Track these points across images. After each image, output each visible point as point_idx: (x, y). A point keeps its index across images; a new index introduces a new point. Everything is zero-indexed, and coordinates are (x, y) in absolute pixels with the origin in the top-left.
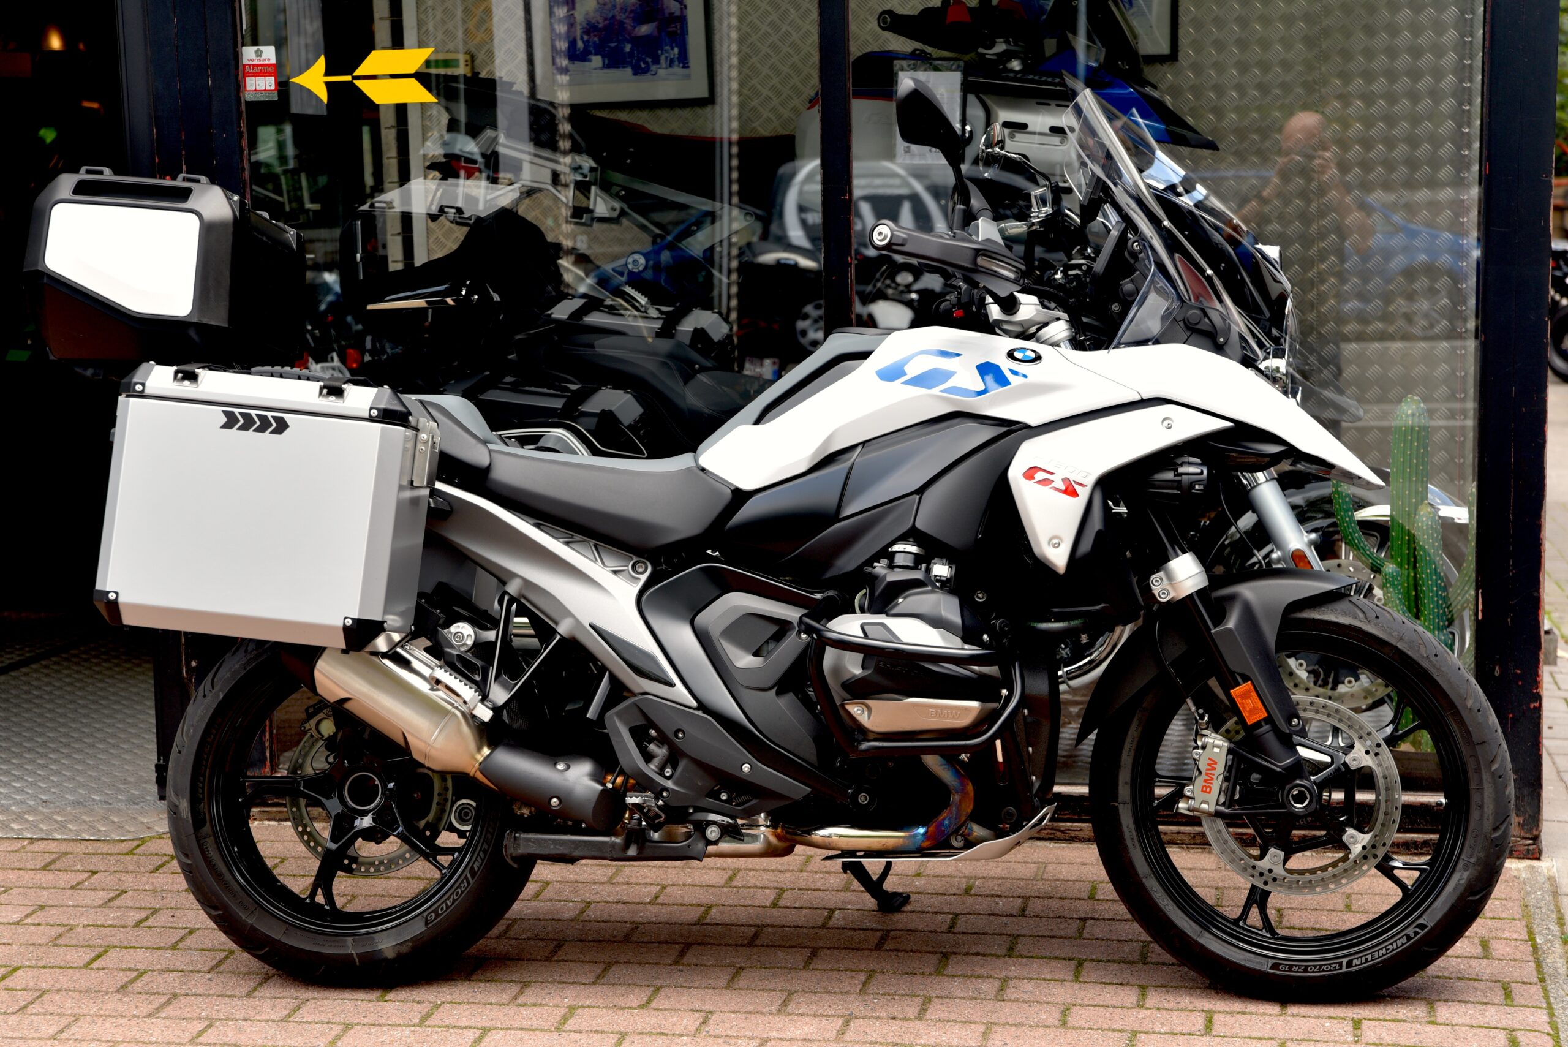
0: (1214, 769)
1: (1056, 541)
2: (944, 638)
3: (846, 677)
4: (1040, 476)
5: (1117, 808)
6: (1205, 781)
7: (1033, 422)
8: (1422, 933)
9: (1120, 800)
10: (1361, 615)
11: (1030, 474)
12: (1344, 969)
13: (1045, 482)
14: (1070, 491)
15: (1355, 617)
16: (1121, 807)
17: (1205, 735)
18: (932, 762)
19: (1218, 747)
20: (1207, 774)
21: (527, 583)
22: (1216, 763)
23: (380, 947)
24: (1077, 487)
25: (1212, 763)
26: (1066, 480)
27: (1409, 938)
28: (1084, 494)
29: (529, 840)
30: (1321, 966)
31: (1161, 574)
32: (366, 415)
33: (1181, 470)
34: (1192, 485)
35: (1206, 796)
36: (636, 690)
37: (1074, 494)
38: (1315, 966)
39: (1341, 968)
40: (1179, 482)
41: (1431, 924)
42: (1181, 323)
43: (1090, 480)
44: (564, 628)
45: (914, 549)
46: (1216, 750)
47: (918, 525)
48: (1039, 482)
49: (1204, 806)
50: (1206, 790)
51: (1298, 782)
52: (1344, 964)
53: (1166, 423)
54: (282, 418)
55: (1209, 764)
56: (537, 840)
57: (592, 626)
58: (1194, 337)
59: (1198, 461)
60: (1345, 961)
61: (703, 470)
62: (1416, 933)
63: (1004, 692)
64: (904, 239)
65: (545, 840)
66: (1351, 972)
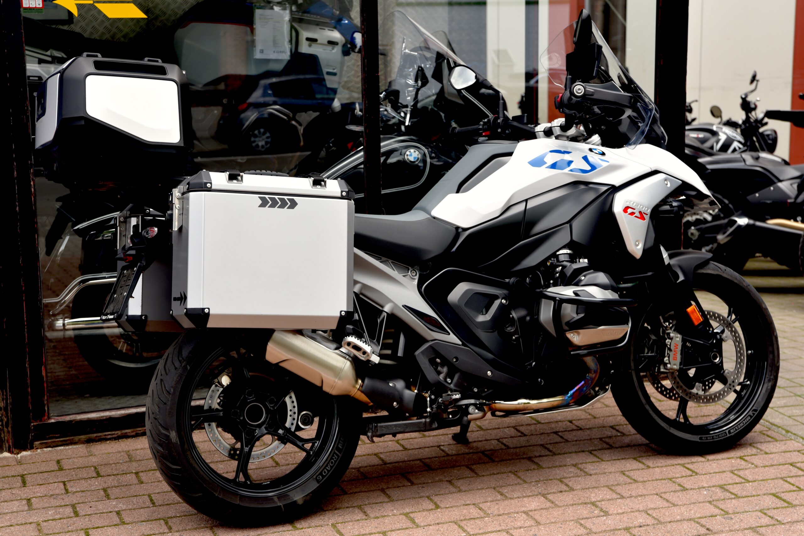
0: (677, 348)
1: (637, 243)
2: (612, 295)
3: (569, 319)
4: (630, 211)
6: (674, 355)
7: (617, 183)
8: (756, 413)
11: (625, 210)
12: (728, 435)
13: (632, 214)
14: (642, 218)
15: (718, 271)
18: (590, 359)
19: (678, 338)
20: (674, 351)
21: (365, 286)
22: (677, 345)
23: (295, 499)
24: (644, 215)
26: (640, 212)
27: (751, 417)
28: (648, 218)
29: (382, 427)
30: (718, 435)
32: (339, 195)
36: (429, 338)
38: (716, 436)
39: (727, 435)
41: (759, 409)
43: (649, 211)
44: (387, 308)
45: (569, 252)
46: (676, 339)
47: (574, 238)
48: (629, 214)
49: (674, 367)
50: (675, 359)
51: (714, 350)
52: (727, 433)
54: (293, 199)
55: (675, 346)
56: (386, 426)
57: (405, 306)
60: (727, 431)
61: (434, 218)
62: (754, 414)
64: (593, 92)
65: (391, 425)
66: (731, 436)
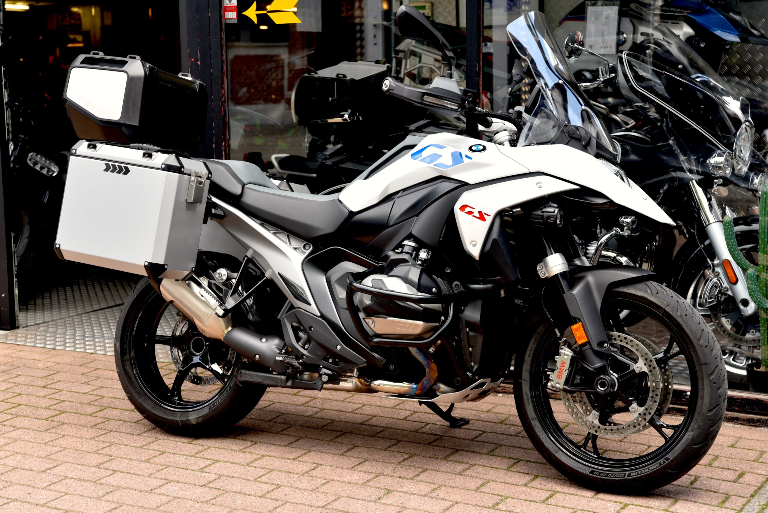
0: (564, 366)
1: (474, 243)
2: (409, 289)
3: (364, 305)
4: (467, 209)
5: (521, 383)
6: (559, 372)
7: (471, 182)
8: (667, 462)
9: (523, 379)
10: (649, 291)
11: (463, 208)
12: (626, 478)
13: (470, 213)
14: (482, 217)
15: (646, 292)
16: (523, 382)
17: (562, 349)
18: (413, 351)
19: (567, 355)
20: (560, 369)
21: (255, 252)
22: (565, 363)
23: (190, 418)
24: (485, 216)
25: (563, 363)
26: (480, 213)
27: (660, 464)
28: (489, 220)
29: (246, 374)
30: (615, 474)
31: (542, 264)
32: (160, 167)
33: (544, 210)
34: (549, 217)
35: (559, 380)
36: (296, 306)
37: (484, 220)
38: (612, 474)
39: (624, 477)
40: (543, 216)
41: (671, 458)
42: (566, 134)
43: (493, 213)
44: (268, 275)
45: (413, 244)
46: (566, 357)
47: (413, 233)
48: (466, 213)
49: (558, 385)
50: (559, 377)
51: (602, 376)
52: (627, 475)
53: (538, 185)
54: (127, 167)
55: (561, 364)
56: (250, 374)
57: (279, 273)
58: (573, 141)
59: (556, 205)
60: (628, 473)
61: (340, 201)
62: (664, 462)
63: (443, 318)
64: (394, 87)
65: (253, 375)
66: (629, 479)
